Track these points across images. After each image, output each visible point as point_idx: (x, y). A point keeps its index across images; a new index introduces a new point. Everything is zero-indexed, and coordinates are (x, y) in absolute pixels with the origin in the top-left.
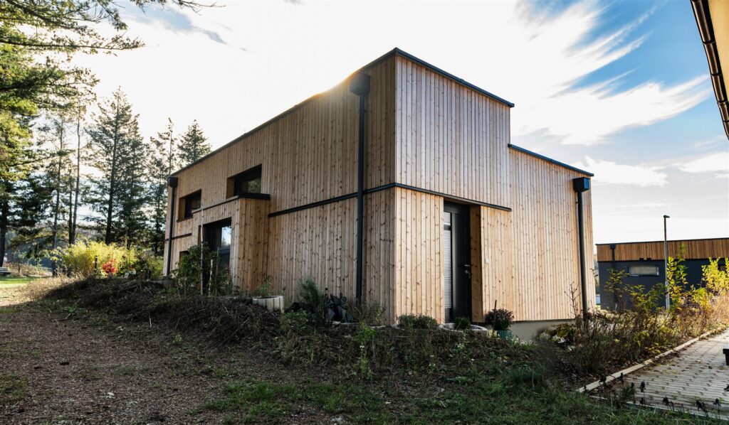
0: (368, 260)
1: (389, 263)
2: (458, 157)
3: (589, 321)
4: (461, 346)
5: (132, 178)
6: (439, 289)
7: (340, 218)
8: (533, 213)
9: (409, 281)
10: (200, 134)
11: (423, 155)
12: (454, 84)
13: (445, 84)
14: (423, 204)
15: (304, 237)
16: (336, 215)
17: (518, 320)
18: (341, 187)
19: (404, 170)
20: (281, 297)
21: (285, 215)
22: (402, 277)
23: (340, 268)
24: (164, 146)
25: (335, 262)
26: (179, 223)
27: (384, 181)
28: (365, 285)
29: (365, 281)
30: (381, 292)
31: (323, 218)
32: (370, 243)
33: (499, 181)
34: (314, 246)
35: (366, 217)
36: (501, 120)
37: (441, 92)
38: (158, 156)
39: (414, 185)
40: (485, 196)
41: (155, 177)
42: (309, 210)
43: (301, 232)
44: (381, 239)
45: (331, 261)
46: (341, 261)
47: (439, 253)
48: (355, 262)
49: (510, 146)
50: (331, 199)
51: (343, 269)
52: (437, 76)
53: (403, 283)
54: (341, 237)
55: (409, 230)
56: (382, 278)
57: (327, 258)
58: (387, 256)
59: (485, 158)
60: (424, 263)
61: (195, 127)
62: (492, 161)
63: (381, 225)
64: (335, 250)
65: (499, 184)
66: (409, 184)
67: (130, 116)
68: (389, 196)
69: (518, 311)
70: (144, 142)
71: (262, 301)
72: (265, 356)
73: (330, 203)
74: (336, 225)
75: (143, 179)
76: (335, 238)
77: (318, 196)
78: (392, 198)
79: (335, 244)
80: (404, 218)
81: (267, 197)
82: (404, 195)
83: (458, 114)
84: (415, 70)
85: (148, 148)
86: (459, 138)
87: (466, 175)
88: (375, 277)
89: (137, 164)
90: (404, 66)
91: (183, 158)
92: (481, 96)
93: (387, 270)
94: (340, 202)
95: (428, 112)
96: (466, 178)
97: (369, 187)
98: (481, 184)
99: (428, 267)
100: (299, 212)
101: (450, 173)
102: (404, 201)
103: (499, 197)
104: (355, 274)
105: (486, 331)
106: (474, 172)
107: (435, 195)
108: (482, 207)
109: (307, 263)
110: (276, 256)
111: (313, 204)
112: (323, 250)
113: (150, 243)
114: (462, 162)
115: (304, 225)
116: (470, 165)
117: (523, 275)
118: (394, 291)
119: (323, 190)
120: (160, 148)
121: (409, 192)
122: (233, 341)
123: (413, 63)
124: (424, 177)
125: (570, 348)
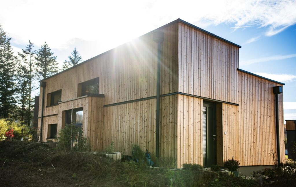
0: (162, 133)
1: (174, 135)
2: (211, 77)
3: (282, 167)
4: (217, 180)
5: (7, 77)
6: (200, 148)
7: (146, 110)
8: (250, 106)
9: (185, 144)
10: (48, 51)
11: (192, 76)
12: (209, 37)
13: (204, 37)
14: (192, 103)
15: (125, 119)
16: (144, 108)
17: (242, 165)
18: (147, 93)
19: (182, 85)
20: (120, 153)
21: (114, 106)
22: (181, 142)
23: (146, 137)
24: (26, 58)
25: (143, 133)
26: (48, 108)
27: (171, 91)
28: (161, 146)
29: (161, 144)
30: (170, 150)
31: (136, 109)
32: (164, 123)
33: (232, 89)
34: (131, 124)
35: (161, 109)
36: (234, 55)
37: (202, 41)
38: (23, 64)
39: (187, 93)
40: (225, 98)
41: (21, 77)
42: (128, 104)
43: (123, 116)
44: (170, 122)
45: (141, 133)
46: (147, 133)
47: (200, 129)
48: (155, 134)
49: (238, 70)
50: (141, 99)
51: (148, 137)
52: (200, 33)
53: (182, 145)
54: (147, 120)
55: (185, 117)
56: (170, 143)
57: (139, 131)
58: (173, 131)
59: (225, 77)
60: (192, 135)
61: (45, 46)
62: (229, 78)
63: (170, 114)
64: (143, 126)
65: (232, 91)
66: (185, 92)
67: (5, 39)
68: (175, 99)
69: (242, 160)
70: (14, 55)
71: (111, 155)
72: (121, 184)
73: (141, 101)
74: (144, 113)
75: (14, 78)
76: (143, 120)
77: (133, 97)
78: (176, 100)
79: (143, 123)
80: (182, 111)
81: (103, 96)
82: (182, 99)
83: (211, 53)
84: (188, 30)
85: (17, 59)
86: (211, 66)
87: (215, 86)
88: (166, 142)
89: (10, 69)
90: (183, 28)
91: (38, 65)
92: (223, 43)
93: (173, 139)
94: (146, 101)
95: (195, 52)
96: (215, 88)
97: (163, 94)
98: (223, 91)
99: (195, 137)
100: (122, 105)
101: (206, 85)
102: (182, 101)
103: (232, 98)
104: (155, 140)
105: (228, 172)
106: (219, 84)
107: (198, 98)
108: (223, 104)
109: (127, 133)
110: (108, 128)
111: (130, 101)
112: (136, 127)
113: (18, 117)
114: (213, 79)
115: (125, 113)
116: (217, 81)
117: (244, 140)
118: (177, 150)
119: (136, 94)
120: (24, 59)
121: (185, 96)
122: (103, 177)
123: (187, 26)
124: (192, 88)
125: (271, 182)
